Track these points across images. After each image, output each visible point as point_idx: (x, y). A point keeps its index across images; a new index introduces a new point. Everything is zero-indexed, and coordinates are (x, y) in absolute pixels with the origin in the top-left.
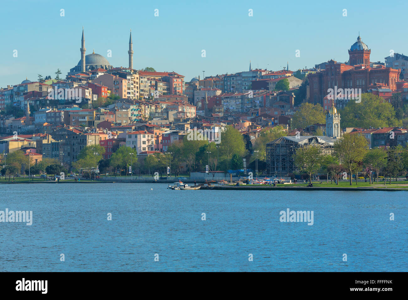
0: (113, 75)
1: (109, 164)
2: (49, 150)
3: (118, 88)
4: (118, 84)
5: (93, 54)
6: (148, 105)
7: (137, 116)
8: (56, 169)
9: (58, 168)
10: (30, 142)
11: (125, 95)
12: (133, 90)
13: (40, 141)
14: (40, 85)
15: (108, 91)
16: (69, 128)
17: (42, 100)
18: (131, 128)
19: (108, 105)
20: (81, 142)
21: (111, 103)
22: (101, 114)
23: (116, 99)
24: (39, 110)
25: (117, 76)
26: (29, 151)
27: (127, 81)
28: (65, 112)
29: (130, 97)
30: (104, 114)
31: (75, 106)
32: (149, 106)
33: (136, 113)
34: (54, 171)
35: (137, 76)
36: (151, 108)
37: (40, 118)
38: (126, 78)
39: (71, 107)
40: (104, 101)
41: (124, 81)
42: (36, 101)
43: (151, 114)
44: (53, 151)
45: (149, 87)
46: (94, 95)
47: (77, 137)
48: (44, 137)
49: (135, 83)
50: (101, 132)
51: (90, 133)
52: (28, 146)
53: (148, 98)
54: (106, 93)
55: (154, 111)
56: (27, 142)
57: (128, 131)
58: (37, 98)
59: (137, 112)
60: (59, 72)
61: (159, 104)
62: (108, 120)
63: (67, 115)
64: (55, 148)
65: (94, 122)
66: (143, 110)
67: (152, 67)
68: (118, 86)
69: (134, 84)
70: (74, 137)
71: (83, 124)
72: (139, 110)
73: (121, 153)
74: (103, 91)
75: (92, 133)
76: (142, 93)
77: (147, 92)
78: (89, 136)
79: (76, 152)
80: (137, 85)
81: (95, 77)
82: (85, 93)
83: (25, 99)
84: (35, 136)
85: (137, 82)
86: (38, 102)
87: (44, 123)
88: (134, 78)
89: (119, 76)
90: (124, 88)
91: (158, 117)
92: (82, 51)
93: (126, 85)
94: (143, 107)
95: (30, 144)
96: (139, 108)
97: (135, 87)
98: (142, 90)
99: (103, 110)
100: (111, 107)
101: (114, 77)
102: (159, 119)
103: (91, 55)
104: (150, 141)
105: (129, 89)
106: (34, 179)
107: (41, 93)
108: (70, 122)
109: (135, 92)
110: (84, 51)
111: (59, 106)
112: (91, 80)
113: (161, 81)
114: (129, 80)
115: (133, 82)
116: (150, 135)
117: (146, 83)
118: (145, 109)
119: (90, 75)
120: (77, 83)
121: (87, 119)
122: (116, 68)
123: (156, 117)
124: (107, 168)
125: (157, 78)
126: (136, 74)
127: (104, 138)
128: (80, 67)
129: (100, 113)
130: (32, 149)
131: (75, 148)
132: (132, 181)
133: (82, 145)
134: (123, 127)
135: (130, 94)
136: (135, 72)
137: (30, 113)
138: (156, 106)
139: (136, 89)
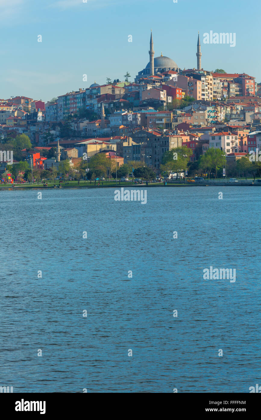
0: (187, 77)
1: (197, 167)
2: (130, 152)
3: (193, 90)
4: (193, 85)
5: (162, 57)
6: (223, 106)
7: (213, 118)
8: (143, 172)
9: (146, 171)
10: (108, 145)
11: (199, 97)
12: (207, 91)
13: (120, 144)
14: (113, 88)
15: (183, 93)
16: (148, 130)
17: (116, 102)
18: (211, 130)
19: (184, 107)
20: (163, 144)
21: (187, 105)
22: (178, 116)
23: (190, 100)
24: (115, 113)
25: (192, 77)
26: (108, 154)
27: (201, 83)
28: (141, 114)
29: (204, 98)
30: (182, 116)
31: (150, 108)
32: (225, 108)
33: (212, 114)
34: (142, 174)
35: (211, 77)
36: (226, 110)
37: (114, 121)
38: (200, 80)
39: (146, 109)
40: (179, 104)
41: (198, 82)
42: (110, 104)
43: (226, 115)
44: (134, 153)
45: (222, 89)
46: (169, 97)
47: (159, 139)
48: (125, 139)
49: (208, 84)
50: (182, 133)
51: (171, 135)
52: (106, 149)
53: (220, 100)
54: (180, 95)
55: (230, 112)
56: (105, 145)
57: (209, 133)
58: (110, 101)
59: (214, 113)
60: (128, 75)
61: (234, 105)
62: (186, 122)
63: (144, 117)
64: (137, 151)
65: (171, 124)
66: (219, 112)
67: (222, 69)
68: (192, 88)
69: (208, 86)
70: (155, 139)
71: (161, 126)
72: (215, 111)
73: (210, 155)
74: (178, 93)
75: (174, 135)
76: (215, 94)
77: (220, 94)
78: (172, 138)
79: (159, 154)
80: (210, 87)
81: (168, 79)
82: (160, 95)
83: (99, 101)
84: (113, 139)
85: (211, 84)
86: (112, 105)
87: (121, 125)
88: (208, 79)
89: (193, 78)
90: (199, 89)
91: (235, 119)
92: (151, 53)
93: (200, 86)
94: (219, 108)
95: (108, 147)
96: (215, 109)
97: (209, 89)
98: (215, 92)
99: (179, 112)
100: (187, 108)
101: (188, 78)
102: (235, 120)
103: (159, 58)
104: (234, 143)
105: (203, 90)
106: (121, 183)
107: (114, 96)
108: (147, 124)
109: (209, 93)
110: (153, 53)
111: (134, 109)
112: (164, 82)
113: (233, 82)
114: (203, 81)
115: (207, 83)
116: (234, 137)
117: (218, 84)
118: (221, 111)
119: (163, 77)
120: (151, 85)
121: (164, 121)
122: (189, 70)
123: (233, 119)
124: (196, 171)
125: (228, 79)
126: (209, 75)
127: (186, 140)
128: (149, 70)
129: (177, 114)
130: (111, 152)
131: (157, 150)
132: (226, 184)
133: (164, 148)
134: (204, 128)
135: (204, 95)
136: (208, 73)
137: (104, 115)
138: (231, 107)
139: (210, 91)
